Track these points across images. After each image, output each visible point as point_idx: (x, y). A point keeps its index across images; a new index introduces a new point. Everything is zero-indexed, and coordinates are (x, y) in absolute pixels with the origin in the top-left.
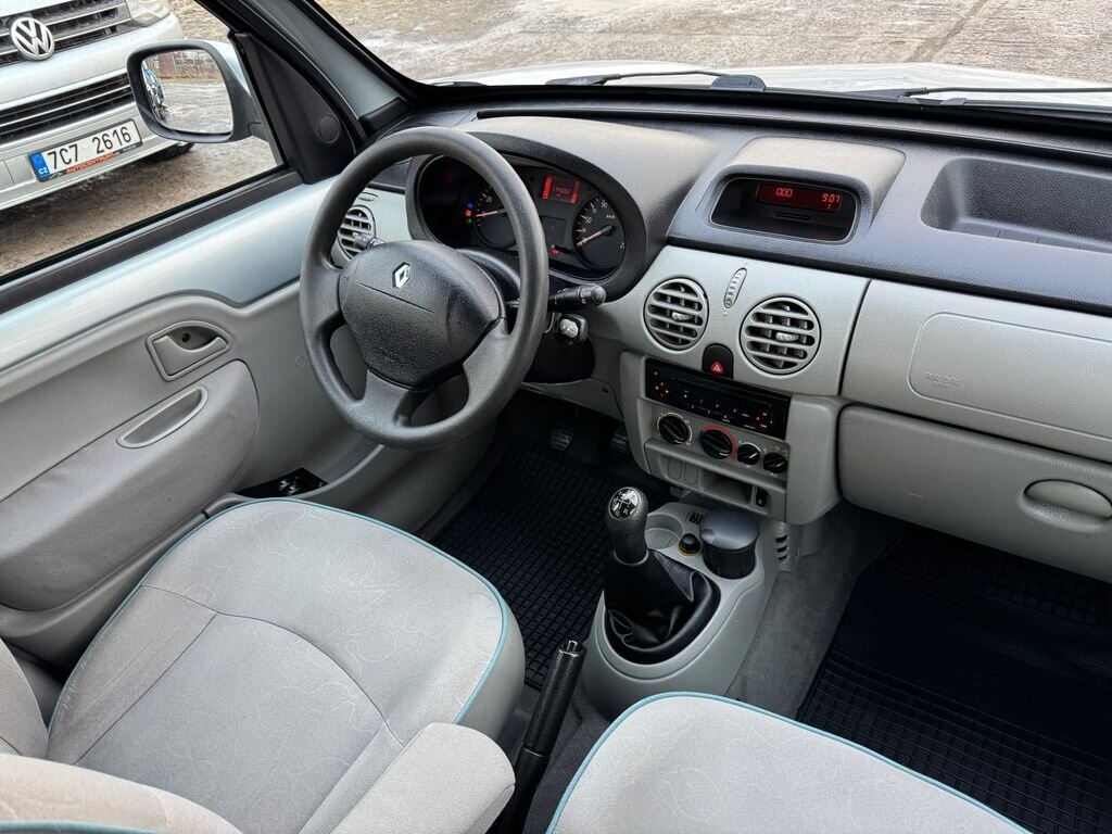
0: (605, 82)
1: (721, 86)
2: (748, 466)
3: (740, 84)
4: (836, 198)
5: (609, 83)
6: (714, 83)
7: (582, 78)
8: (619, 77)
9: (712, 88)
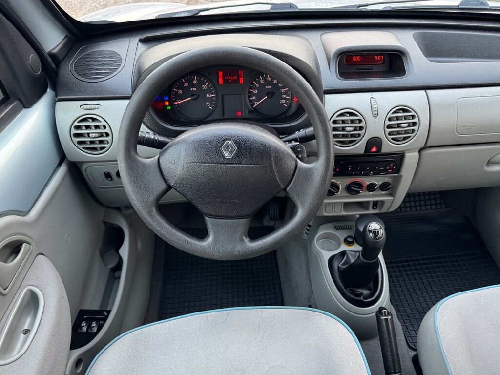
0: (199, 13)
1: (276, 9)
2: (371, 193)
3: (286, 8)
4: (381, 57)
5: (202, 13)
6: (271, 8)
7: (184, 12)
8: (208, 10)
9: (271, 11)
